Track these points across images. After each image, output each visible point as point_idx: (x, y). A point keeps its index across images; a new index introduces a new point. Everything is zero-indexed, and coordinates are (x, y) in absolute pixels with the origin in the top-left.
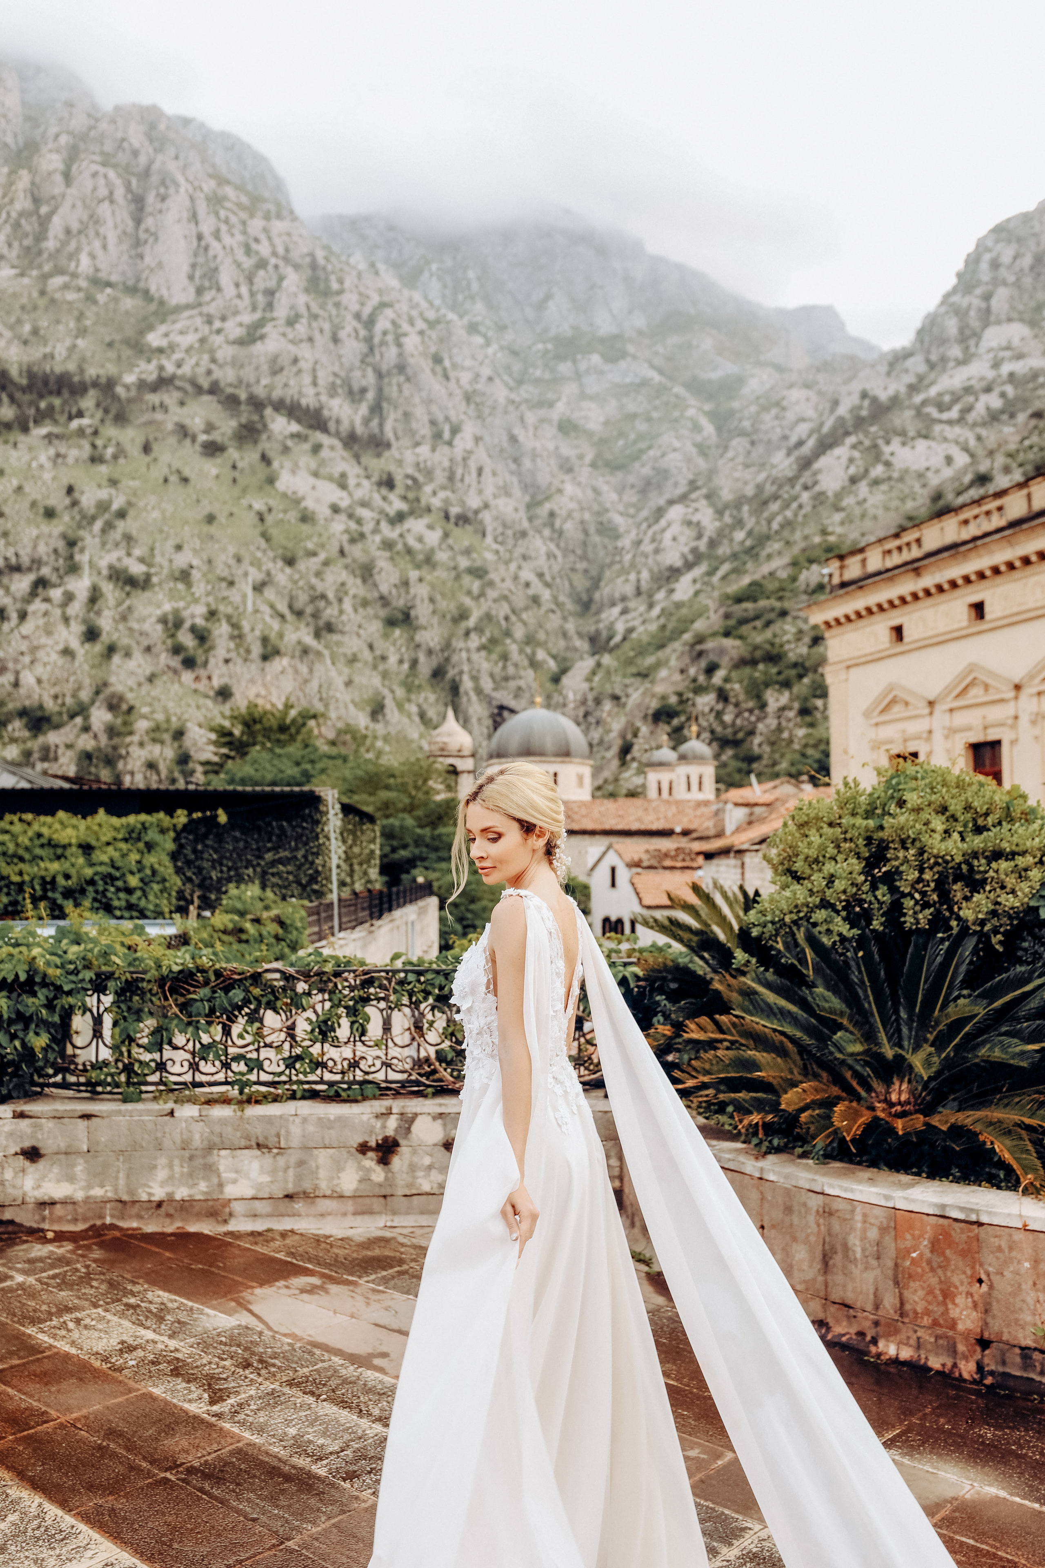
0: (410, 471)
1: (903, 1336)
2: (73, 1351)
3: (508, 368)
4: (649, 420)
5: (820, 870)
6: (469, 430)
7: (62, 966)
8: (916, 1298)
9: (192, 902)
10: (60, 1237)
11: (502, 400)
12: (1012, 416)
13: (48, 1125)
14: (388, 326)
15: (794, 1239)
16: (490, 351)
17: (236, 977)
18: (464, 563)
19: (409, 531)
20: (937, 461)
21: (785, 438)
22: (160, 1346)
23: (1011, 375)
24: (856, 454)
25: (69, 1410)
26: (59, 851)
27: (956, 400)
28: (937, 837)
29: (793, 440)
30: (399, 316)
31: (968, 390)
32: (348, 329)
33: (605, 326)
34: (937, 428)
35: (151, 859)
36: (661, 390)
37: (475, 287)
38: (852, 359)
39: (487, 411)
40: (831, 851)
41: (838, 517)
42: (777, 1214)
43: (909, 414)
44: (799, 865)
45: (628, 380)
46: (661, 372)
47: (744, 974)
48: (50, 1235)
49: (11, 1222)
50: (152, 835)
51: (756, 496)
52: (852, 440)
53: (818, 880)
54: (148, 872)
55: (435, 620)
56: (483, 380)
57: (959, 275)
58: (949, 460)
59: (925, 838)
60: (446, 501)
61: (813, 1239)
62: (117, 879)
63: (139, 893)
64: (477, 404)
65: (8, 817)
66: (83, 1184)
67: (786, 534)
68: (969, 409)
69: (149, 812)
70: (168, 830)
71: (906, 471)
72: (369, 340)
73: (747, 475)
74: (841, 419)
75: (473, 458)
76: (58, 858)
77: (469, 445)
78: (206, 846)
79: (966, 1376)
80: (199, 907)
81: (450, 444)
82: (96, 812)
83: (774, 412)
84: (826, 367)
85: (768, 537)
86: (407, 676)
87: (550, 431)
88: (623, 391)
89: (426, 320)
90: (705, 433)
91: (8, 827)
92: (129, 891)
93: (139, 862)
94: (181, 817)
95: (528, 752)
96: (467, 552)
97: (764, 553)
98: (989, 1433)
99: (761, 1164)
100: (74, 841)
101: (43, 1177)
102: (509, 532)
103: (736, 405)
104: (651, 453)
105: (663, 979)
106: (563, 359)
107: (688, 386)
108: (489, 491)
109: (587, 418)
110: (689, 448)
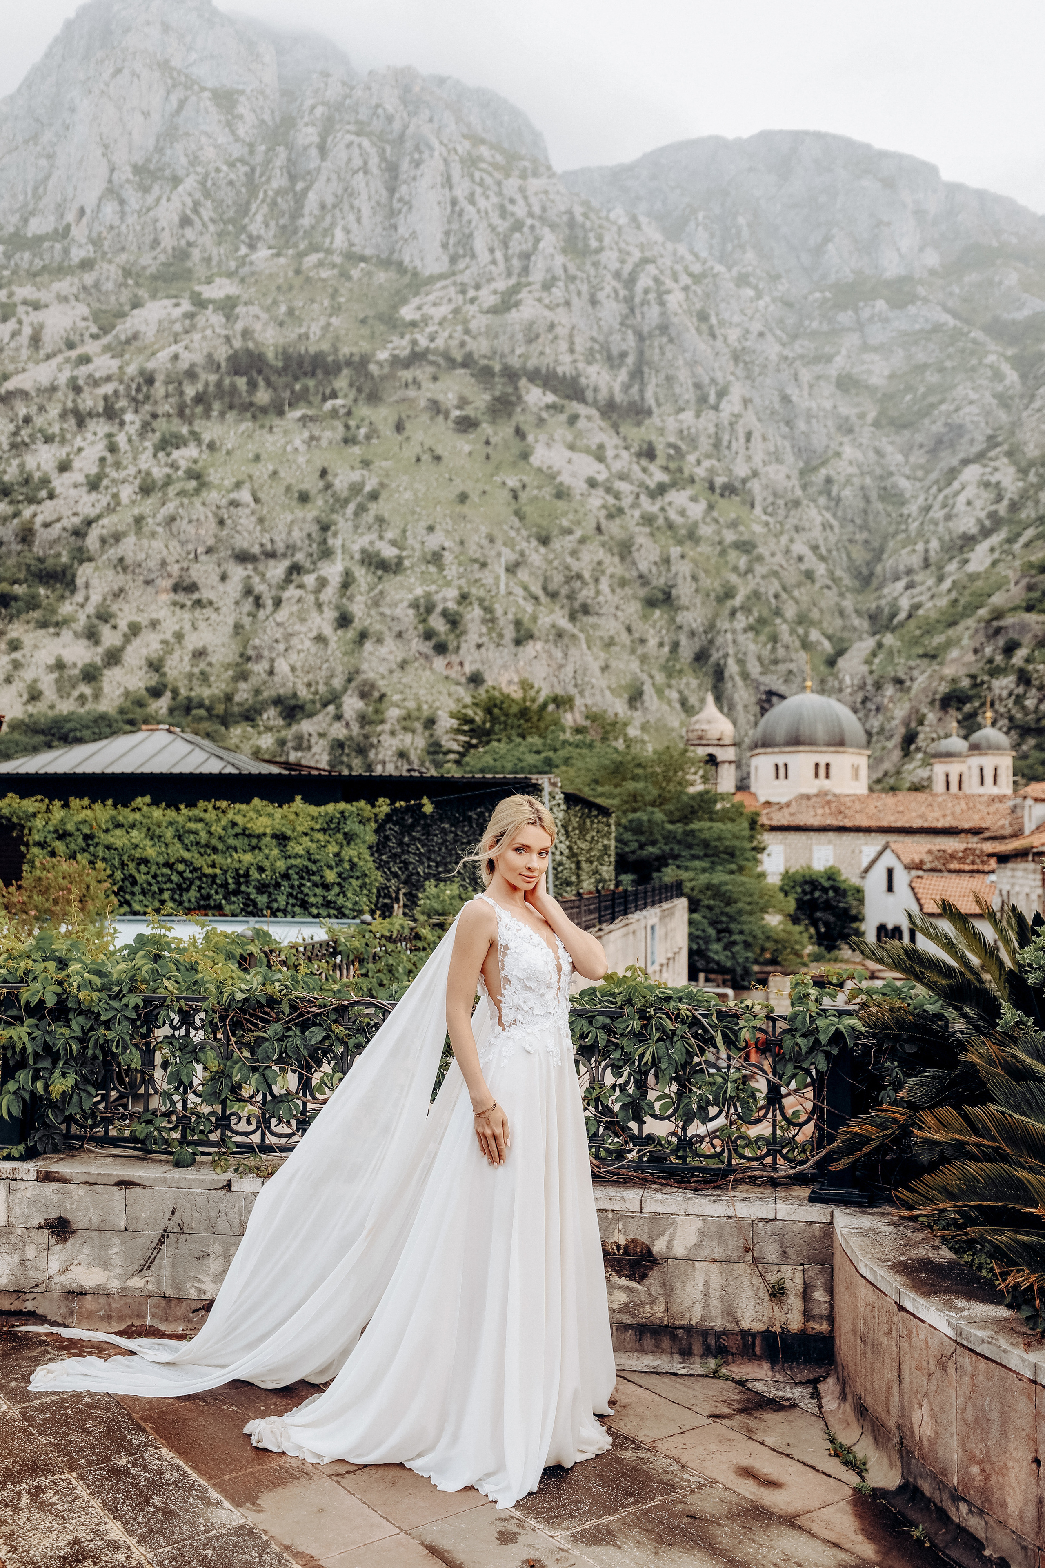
0: (672, 439)
3: (781, 321)
4: (941, 370)
6: (737, 391)
7: (104, 988)
9: (397, 900)
11: (774, 357)
13: (78, 1192)
14: (651, 283)
16: (761, 303)
17: (316, 1010)
18: (730, 536)
19: (670, 504)
26: (254, 841)
30: (662, 272)
32: (608, 289)
33: (892, 267)
35: (350, 852)
36: (956, 335)
37: (745, 232)
39: (757, 370)
45: (917, 327)
46: (955, 315)
47: (1014, 1040)
49: (33, 1314)
50: (351, 826)
54: (347, 866)
55: (698, 600)
56: (753, 336)
60: (711, 470)
62: (314, 874)
63: (336, 889)
64: (746, 363)
65: (202, 804)
66: (119, 1270)
69: (348, 801)
70: (369, 820)
72: (629, 301)
75: (741, 422)
76: (253, 848)
77: (737, 408)
78: (414, 839)
80: (405, 906)
81: (716, 408)
82: (293, 800)
86: (668, 660)
87: (827, 389)
88: (911, 339)
89: (691, 275)
90: (1007, 382)
91: (202, 815)
92: (327, 887)
93: (337, 855)
94: (384, 806)
95: (796, 741)
96: (734, 525)
99: (1032, 1356)
100: (268, 831)
101: (72, 1260)
102: (781, 502)
104: (943, 407)
105: (897, 1038)
106: (844, 307)
107: (988, 329)
108: (758, 458)
109: (869, 372)
110: (989, 399)
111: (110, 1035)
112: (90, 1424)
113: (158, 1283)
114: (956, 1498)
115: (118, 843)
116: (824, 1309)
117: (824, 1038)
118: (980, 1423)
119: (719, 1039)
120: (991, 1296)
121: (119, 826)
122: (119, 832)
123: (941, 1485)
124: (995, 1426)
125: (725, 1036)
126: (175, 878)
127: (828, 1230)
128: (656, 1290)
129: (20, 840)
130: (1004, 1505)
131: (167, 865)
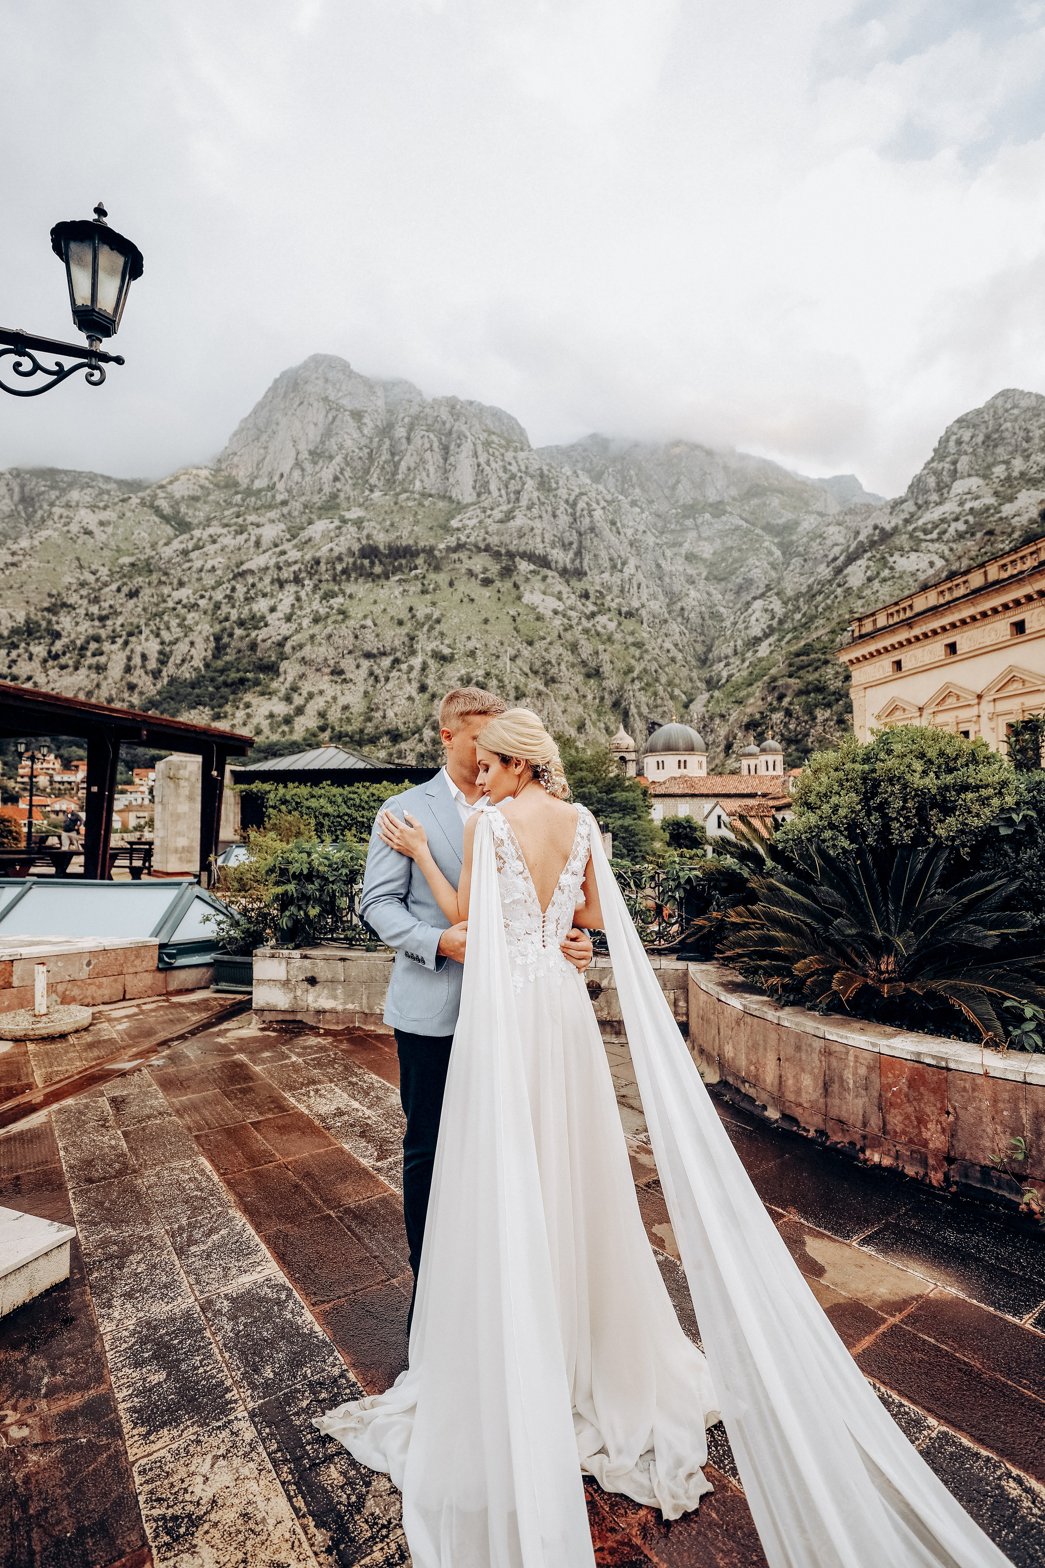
0: (598, 588)
1: (885, 1148)
2: (307, 1112)
3: (655, 525)
4: (740, 550)
5: (828, 802)
6: (632, 562)
7: (330, 866)
8: (896, 1121)
10: (328, 1033)
11: (651, 544)
12: (973, 535)
13: (321, 963)
14: (585, 505)
15: (803, 1070)
16: (644, 516)
18: (630, 640)
19: (598, 622)
20: (924, 565)
21: (826, 556)
22: (360, 1114)
23: (972, 509)
24: (871, 563)
25: (288, 1155)
27: (936, 526)
28: (917, 775)
29: (831, 557)
30: (591, 500)
31: (943, 521)
32: (562, 509)
33: (712, 496)
34: (924, 545)
36: (747, 532)
37: (634, 479)
38: (868, 506)
39: (643, 550)
40: (836, 788)
41: (860, 602)
42: (790, 1051)
43: (905, 537)
44: (812, 799)
45: (727, 527)
46: (747, 521)
47: (772, 876)
48: (322, 1031)
49: (301, 1022)
51: (808, 592)
52: (869, 554)
53: (826, 808)
55: (614, 674)
56: (640, 533)
57: (935, 450)
58: (932, 564)
59: (908, 776)
60: (619, 604)
61: (816, 1071)
64: (637, 547)
65: (356, 784)
66: (342, 1001)
67: (827, 614)
68: (945, 532)
71: (904, 572)
72: (573, 515)
73: (802, 579)
74: (861, 542)
75: (635, 578)
77: (633, 571)
79: (935, 1183)
81: (621, 571)
82: (404, 782)
83: (818, 540)
84: (851, 512)
85: (816, 617)
86: (598, 707)
87: (680, 560)
88: (723, 534)
89: (606, 501)
90: (776, 556)
91: (357, 790)
95: (669, 748)
96: (632, 633)
97: (813, 626)
98: (952, 1236)
99: (778, 1014)
101: (319, 996)
102: (657, 621)
103: (794, 538)
104: (742, 570)
105: (717, 880)
106: (688, 517)
107: (763, 528)
108: (644, 597)
109: (703, 551)
110: (766, 565)
111: (335, 887)
112: (336, 1066)
113: (361, 1007)
114: (744, 1081)
115: (313, 806)
116: (684, 1010)
117: (682, 881)
118: (755, 1046)
119: (632, 884)
120: (760, 992)
121: (313, 796)
122: (313, 800)
123: (737, 1077)
124: (761, 1050)
125: (635, 882)
126: (343, 823)
127: (686, 973)
128: (603, 1004)
129: (262, 805)
130: (765, 1081)
131: (338, 816)
